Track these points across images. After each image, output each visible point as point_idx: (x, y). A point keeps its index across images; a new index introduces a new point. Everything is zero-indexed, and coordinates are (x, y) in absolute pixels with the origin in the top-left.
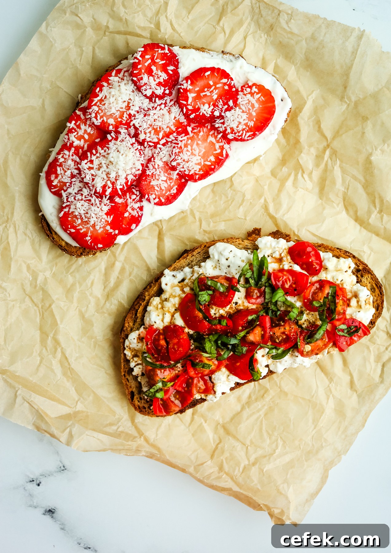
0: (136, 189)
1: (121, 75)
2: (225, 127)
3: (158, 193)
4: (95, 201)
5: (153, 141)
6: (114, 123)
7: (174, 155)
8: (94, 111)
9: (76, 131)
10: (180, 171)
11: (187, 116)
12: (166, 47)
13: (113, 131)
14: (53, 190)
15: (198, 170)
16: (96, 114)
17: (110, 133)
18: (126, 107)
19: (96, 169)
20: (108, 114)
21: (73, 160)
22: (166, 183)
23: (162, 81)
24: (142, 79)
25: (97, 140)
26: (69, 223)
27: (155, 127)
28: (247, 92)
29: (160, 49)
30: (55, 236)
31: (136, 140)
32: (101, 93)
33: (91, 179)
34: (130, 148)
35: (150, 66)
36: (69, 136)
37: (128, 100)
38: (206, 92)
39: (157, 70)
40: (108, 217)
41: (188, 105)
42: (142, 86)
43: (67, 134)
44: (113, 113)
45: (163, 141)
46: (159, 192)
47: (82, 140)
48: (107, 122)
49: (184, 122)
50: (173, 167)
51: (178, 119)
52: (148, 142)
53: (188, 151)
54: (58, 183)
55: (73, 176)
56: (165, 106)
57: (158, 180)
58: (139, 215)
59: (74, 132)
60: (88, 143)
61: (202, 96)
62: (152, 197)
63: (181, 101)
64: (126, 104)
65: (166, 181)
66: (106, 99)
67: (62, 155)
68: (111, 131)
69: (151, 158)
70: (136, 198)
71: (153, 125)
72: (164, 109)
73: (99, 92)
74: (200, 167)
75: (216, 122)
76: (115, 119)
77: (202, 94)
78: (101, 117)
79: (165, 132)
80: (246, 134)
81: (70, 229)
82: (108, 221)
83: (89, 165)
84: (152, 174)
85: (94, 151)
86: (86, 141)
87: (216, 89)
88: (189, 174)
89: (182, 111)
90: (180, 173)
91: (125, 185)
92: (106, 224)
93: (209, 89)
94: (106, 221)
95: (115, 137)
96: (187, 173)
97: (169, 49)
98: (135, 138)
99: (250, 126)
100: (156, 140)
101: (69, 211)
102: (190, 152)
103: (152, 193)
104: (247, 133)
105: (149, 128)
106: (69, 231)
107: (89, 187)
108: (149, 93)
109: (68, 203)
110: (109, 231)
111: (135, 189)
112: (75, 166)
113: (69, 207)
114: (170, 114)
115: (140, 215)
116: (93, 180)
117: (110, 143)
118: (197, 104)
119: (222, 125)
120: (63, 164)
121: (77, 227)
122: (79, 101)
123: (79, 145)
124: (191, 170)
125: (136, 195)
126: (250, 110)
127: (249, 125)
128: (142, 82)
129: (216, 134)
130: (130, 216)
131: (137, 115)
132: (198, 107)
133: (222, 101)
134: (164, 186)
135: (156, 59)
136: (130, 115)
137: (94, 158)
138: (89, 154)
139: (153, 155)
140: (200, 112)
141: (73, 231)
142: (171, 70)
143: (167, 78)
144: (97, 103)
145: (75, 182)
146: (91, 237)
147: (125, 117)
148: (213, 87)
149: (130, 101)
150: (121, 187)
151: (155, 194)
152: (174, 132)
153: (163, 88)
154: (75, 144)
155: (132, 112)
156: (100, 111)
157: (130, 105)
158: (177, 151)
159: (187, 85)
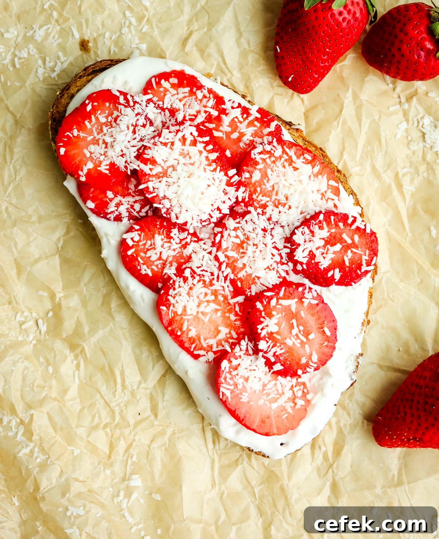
0: (149, 211)
1: (330, 195)
2: (240, 356)
3: (142, 245)
4: (133, 146)
5: (222, 240)
6: (253, 180)
7: (201, 273)
8: (274, 149)
9: (245, 119)
10: (174, 281)
11: (260, 296)
12: (371, 268)
13: (242, 178)
14: (153, 80)
15: (175, 310)
16: (269, 152)
17: (239, 174)
18: (279, 200)
19: (183, 150)
20: (269, 172)
21: (199, 112)
22: (157, 258)
23: (317, 260)
24: (321, 228)
25: (228, 153)
26: (100, 103)
27: (245, 245)
28: (295, 392)
29: (367, 258)
30: (84, 79)
31: (225, 215)
32: (303, 162)
33: (167, 141)
34: (212, 205)
35: (341, 241)
36: (236, 108)
37: (289, 204)
38: (298, 327)
39: (334, 253)
40: (107, 165)
41: (278, 299)
42: (309, 228)
43: (239, 105)
44: (269, 180)
45: (222, 258)
46: (143, 247)
47: (229, 129)
48: (255, 169)
49: (250, 291)
50: (183, 271)
51: (256, 282)
52: (221, 233)
53: (206, 294)
54: (165, 88)
55: (173, 112)
56: (277, 263)
57: (162, 246)
58: (107, 214)
59: (242, 117)
60: (225, 138)
61: (291, 322)
62: (135, 235)
63: (284, 288)
64: (283, 200)
65: (160, 258)
66: (292, 169)
67: (208, 95)
68: (241, 176)
69: (198, 237)
70: (135, 210)
71: (248, 242)
72: (273, 260)
73: (304, 158)
74: (179, 312)
75: (249, 343)
76: (260, 183)
77: (294, 321)
78: (264, 160)
79: (236, 260)
80: (228, 389)
81: (92, 105)
82: (100, 166)
83: (189, 139)
84: (171, 238)
85: (210, 147)
86: (228, 134)
87: (302, 343)
88: (169, 295)
89: (269, 290)
90: (171, 282)
91: (154, 194)
92: (95, 162)
93: (301, 332)
94: (100, 162)
95: (232, 181)
96: (171, 292)
97: (367, 272)
98: (229, 213)
99: (241, 396)
100: (224, 245)
101: (120, 104)
102: (204, 298)
103: (142, 236)
104: (229, 391)
105: (245, 234)
106: (89, 103)
107: (154, 137)
108: (298, 238)
109: (132, 104)
110: (84, 166)
111: (150, 209)
112: (189, 115)
113: (126, 105)
114: (265, 269)
115: (108, 217)
116: (165, 144)
117: (222, 173)
118: (278, 314)
119: (244, 352)
120: (194, 97)
121: (95, 116)
122: (293, 127)
123: (222, 123)
124: (176, 299)
125: (140, 211)
126: (267, 397)
127: (243, 394)
128: (316, 229)
129: (231, 341)
130: (108, 200)
131: (265, 218)
132: (273, 316)
133: (283, 353)
134: (153, 255)
135: (352, 251)
136: (264, 206)
137: (200, 146)
138: (207, 139)
139: (202, 240)
140: (266, 317)
141: (89, 108)
142: (333, 274)
143: (322, 268)
144: (287, 154)
145: (165, 114)
146: (78, 137)
147: (262, 198)
148: (304, 340)
149: (287, 206)
150: (151, 189)
151: (140, 241)
152: (236, 275)
153: (305, 261)
154: (223, 116)
155: (269, 210)
156: (273, 159)
157: (280, 206)
158: (207, 280)
159: (309, 299)
